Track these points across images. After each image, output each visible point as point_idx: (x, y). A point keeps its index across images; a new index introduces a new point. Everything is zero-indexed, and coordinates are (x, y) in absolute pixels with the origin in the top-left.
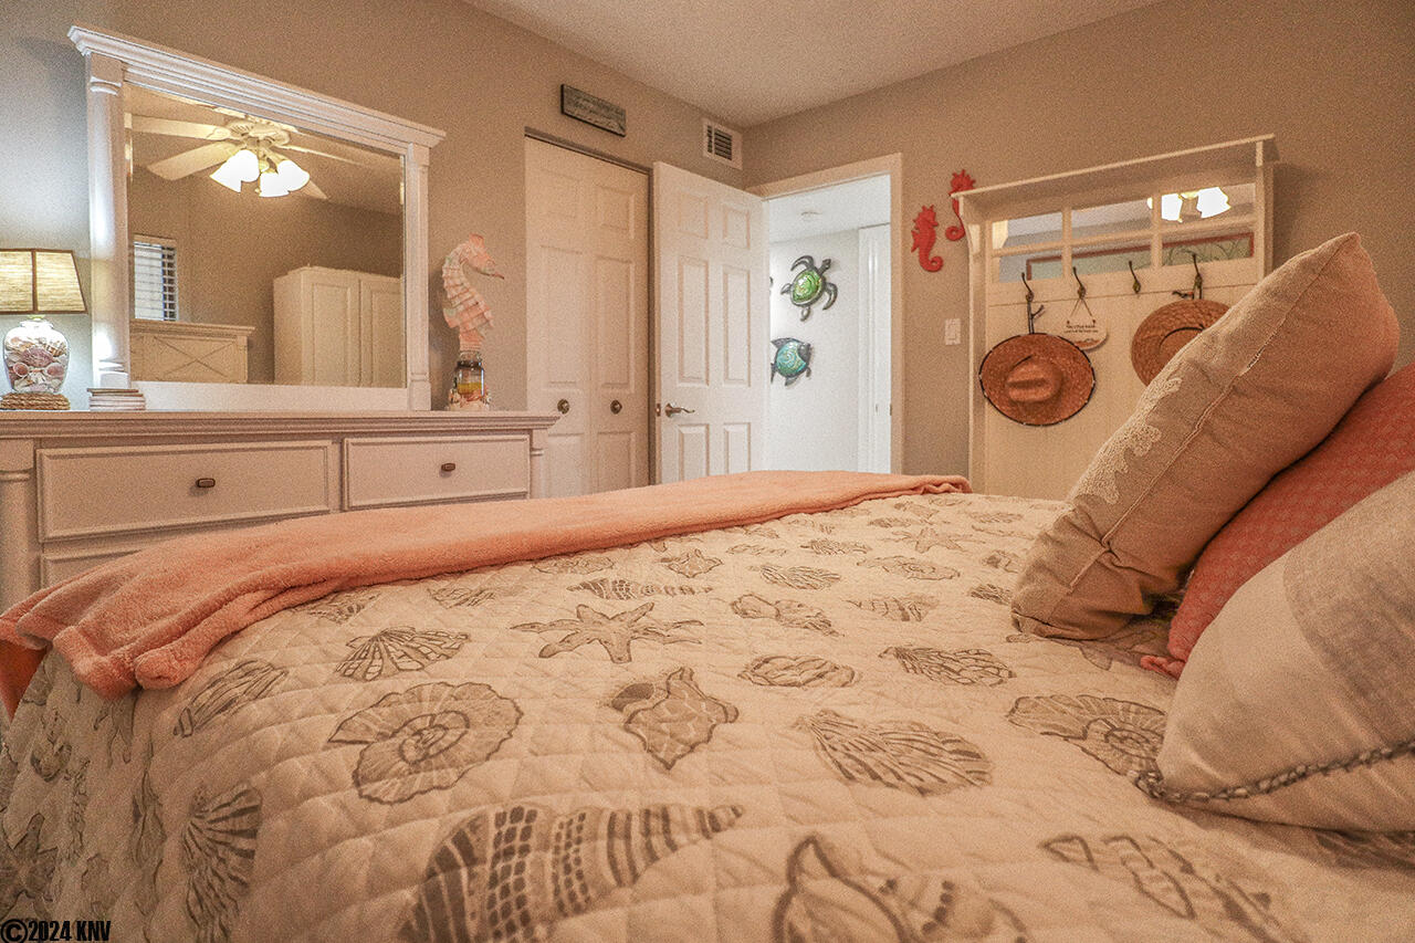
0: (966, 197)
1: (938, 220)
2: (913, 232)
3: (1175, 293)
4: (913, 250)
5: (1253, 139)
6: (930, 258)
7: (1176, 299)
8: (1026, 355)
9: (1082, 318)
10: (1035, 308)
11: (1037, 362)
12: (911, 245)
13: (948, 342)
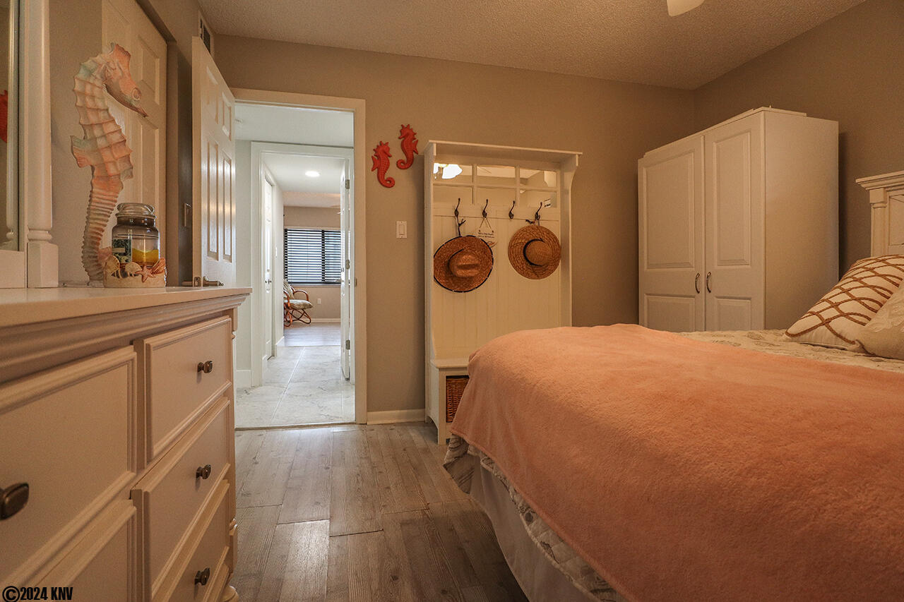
0: (437, 144)
1: (391, 152)
2: (372, 157)
3: (527, 220)
4: (373, 170)
5: (574, 153)
6: (385, 178)
7: (527, 224)
8: (460, 248)
9: (485, 229)
10: (460, 219)
11: (467, 253)
12: (372, 167)
13: (398, 236)
